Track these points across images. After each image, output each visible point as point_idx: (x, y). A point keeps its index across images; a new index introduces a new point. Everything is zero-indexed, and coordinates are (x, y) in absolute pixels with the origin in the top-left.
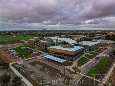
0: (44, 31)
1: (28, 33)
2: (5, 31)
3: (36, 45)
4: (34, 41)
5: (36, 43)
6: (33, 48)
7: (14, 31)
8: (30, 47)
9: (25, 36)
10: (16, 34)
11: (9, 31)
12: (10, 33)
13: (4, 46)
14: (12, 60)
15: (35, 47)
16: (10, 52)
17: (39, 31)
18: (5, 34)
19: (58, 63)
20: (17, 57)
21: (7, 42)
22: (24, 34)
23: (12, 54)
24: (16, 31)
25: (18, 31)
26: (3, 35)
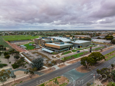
0: (54, 31)
1: (39, 33)
2: (19, 31)
3: (40, 42)
4: (38, 39)
5: (39, 41)
6: (37, 44)
7: (27, 31)
8: (35, 44)
9: (35, 36)
10: (28, 34)
11: (23, 31)
12: (23, 33)
13: (18, 43)
14: (22, 51)
15: (39, 44)
16: (21, 47)
17: (49, 31)
18: (19, 34)
19: (49, 53)
20: (25, 49)
21: (20, 40)
22: (34, 34)
23: (22, 48)
24: (29, 31)
25: (31, 31)
26: (17, 34)
